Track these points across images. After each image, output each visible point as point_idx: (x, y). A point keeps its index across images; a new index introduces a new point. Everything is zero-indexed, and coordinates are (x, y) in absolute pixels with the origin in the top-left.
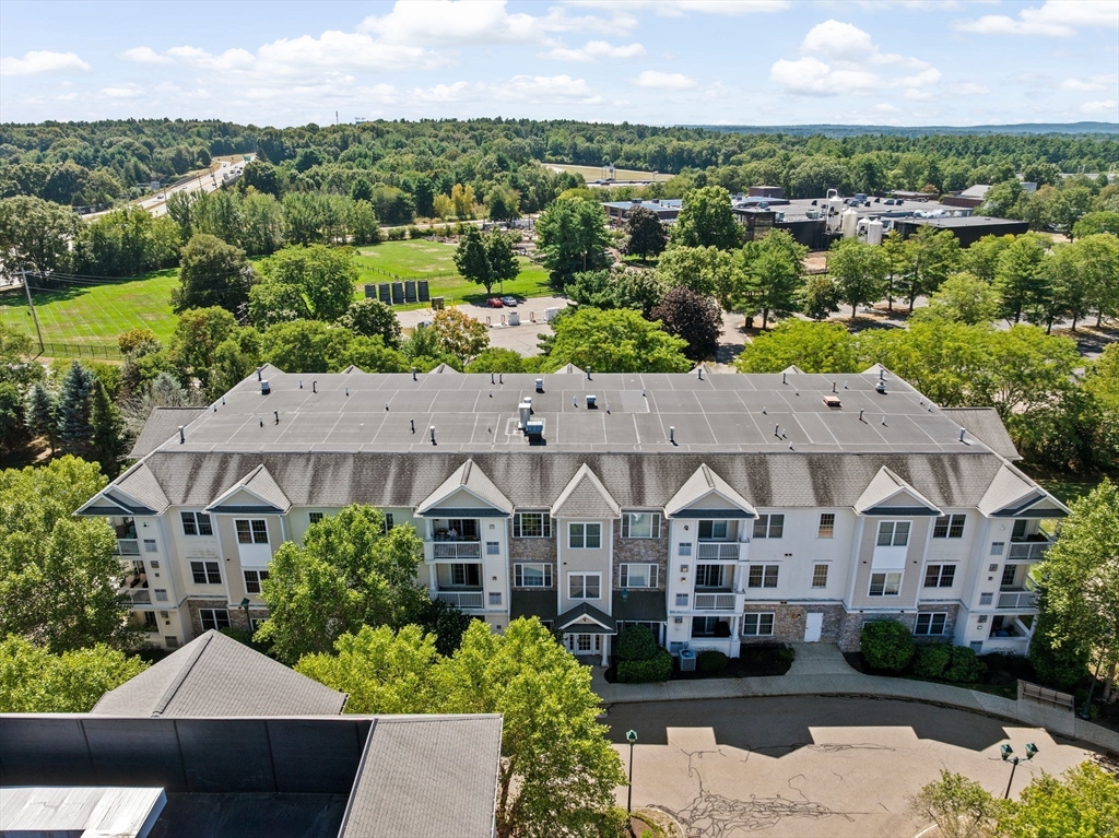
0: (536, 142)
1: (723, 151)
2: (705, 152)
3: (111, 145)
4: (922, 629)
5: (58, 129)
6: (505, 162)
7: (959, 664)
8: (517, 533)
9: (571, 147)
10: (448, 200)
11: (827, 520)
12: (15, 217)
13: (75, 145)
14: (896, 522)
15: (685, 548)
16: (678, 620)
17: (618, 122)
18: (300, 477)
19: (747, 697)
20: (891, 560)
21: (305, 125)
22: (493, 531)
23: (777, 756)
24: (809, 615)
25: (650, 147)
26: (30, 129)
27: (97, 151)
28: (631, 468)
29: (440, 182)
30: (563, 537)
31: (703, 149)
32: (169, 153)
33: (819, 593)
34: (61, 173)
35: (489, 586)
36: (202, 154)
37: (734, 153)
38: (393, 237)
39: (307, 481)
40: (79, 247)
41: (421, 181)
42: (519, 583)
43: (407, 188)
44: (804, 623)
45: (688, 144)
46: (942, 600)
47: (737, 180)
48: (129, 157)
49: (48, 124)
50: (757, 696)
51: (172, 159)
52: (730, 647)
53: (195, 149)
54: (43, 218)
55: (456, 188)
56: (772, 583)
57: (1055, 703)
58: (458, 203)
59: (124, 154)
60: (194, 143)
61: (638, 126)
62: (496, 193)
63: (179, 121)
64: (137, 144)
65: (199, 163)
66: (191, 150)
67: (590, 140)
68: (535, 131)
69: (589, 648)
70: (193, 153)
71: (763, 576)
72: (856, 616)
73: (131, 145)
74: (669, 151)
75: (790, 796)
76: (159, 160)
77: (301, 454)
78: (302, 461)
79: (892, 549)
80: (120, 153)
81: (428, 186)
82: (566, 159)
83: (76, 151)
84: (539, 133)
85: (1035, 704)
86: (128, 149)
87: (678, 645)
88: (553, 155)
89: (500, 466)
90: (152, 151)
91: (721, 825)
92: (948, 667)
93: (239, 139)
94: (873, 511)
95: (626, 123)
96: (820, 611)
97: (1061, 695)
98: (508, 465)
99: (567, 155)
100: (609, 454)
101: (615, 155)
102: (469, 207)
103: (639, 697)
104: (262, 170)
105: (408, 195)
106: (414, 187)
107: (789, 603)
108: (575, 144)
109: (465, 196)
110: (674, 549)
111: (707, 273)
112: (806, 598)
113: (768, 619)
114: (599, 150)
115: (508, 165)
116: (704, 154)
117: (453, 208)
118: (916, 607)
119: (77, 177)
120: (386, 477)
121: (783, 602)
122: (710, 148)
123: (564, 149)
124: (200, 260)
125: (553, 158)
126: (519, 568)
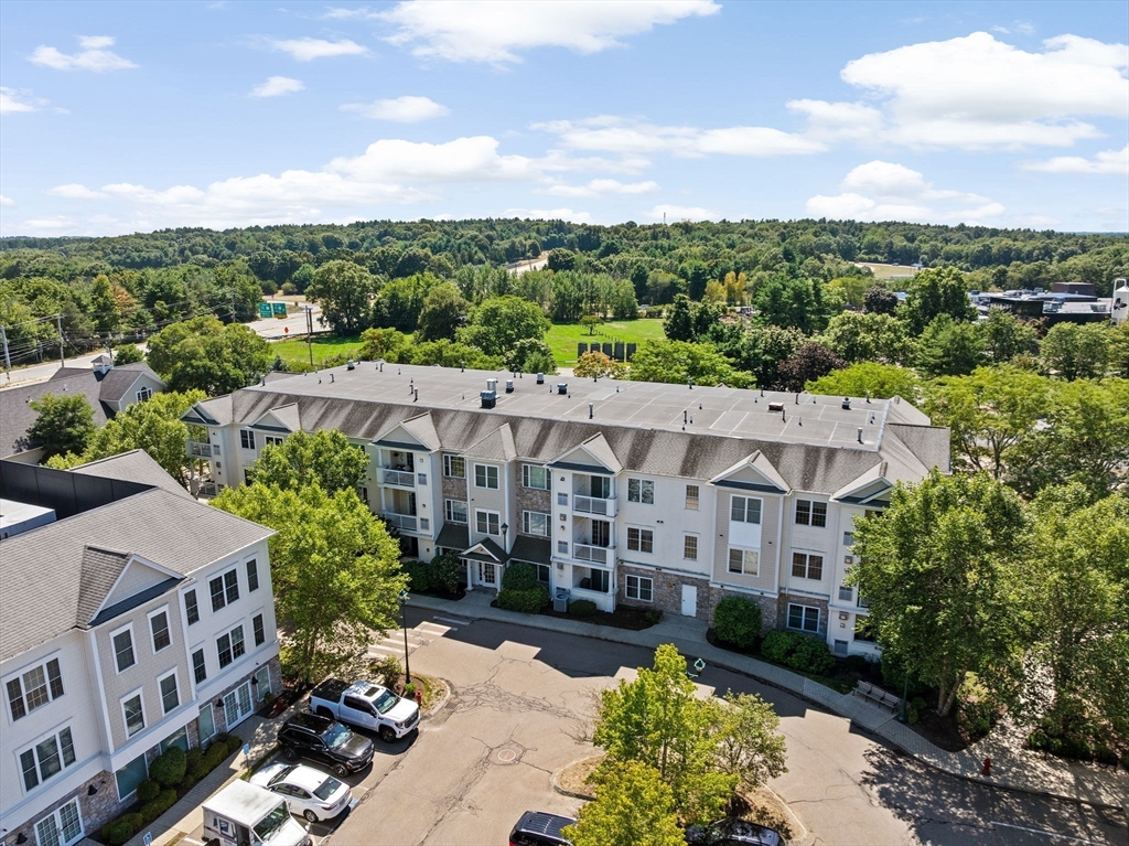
0: (846, 240)
1: (1060, 250)
2: (1037, 251)
3: (462, 236)
4: (795, 622)
5: (428, 225)
6: (791, 254)
7: (801, 651)
8: (447, 473)
9: (887, 246)
10: (721, 287)
11: (692, 492)
12: (333, 277)
13: (435, 237)
14: (747, 498)
15: (563, 499)
16: (561, 566)
17: (953, 224)
18: (314, 413)
19: (591, 637)
20: (745, 536)
21: (625, 223)
22: (423, 464)
23: (572, 676)
24: (684, 587)
25: (975, 247)
26: (408, 227)
27: (448, 241)
28: (541, 431)
29: (717, 272)
30: (470, 475)
31: (1034, 249)
32: (505, 244)
33: (689, 565)
34: (410, 256)
35: (422, 513)
36: (533, 247)
37: (1073, 253)
38: (650, 315)
39: (318, 416)
40: (378, 304)
41: (697, 268)
42: (449, 518)
43: (683, 274)
44: (680, 594)
45: (1019, 244)
46: (811, 593)
47: (1043, 276)
48: (473, 246)
49: (423, 221)
50: (599, 639)
51: (507, 250)
52: (606, 601)
53: (529, 242)
54: (353, 278)
55: (730, 276)
56: (647, 548)
57: (881, 703)
58: (730, 290)
59: (469, 245)
60: (530, 238)
61: (977, 227)
62: (759, 279)
63: (528, 220)
64: (481, 236)
65: (529, 254)
66: (524, 242)
67: (912, 240)
68: (852, 230)
69: (493, 582)
70: (525, 246)
71: (640, 540)
72: (719, 591)
73: (476, 237)
74: (994, 250)
75: (556, 702)
76: (496, 250)
77: (323, 398)
78: (321, 403)
79: (745, 526)
80: (465, 243)
81: (704, 273)
82: (880, 258)
83: (434, 241)
84: (857, 233)
85: (862, 702)
86: (473, 240)
87: (562, 591)
88: (866, 254)
89: (446, 420)
90: (491, 243)
91: (480, 702)
92: (790, 652)
93: (572, 235)
94: (722, 483)
95: (963, 225)
96: (693, 584)
97: (889, 696)
98: (453, 419)
99: (882, 254)
100: (530, 418)
101: (934, 254)
102: (741, 294)
103: (503, 619)
104: (563, 256)
105: (683, 281)
106: (690, 273)
107: (663, 571)
108: (892, 243)
109: (738, 284)
110: (555, 499)
111: (865, 338)
112: (680, 568)
113: (646, 584)
114: (916, 250)
115: (794, 258)
116: (1035, 254)
117: (725, 295)
118: (776, 591)
119: (421, 259)
120: (368, 418)
121: (659, 568)
122: (1044, 248)
123: (879, 248)
124: (434, 309)
125: (866, 257)
126: (449, 503)
